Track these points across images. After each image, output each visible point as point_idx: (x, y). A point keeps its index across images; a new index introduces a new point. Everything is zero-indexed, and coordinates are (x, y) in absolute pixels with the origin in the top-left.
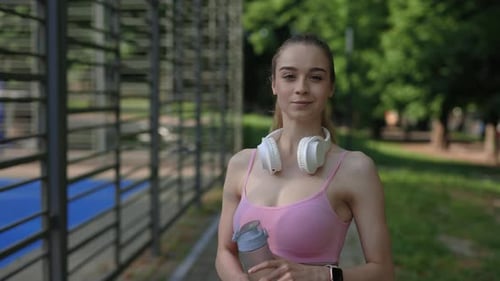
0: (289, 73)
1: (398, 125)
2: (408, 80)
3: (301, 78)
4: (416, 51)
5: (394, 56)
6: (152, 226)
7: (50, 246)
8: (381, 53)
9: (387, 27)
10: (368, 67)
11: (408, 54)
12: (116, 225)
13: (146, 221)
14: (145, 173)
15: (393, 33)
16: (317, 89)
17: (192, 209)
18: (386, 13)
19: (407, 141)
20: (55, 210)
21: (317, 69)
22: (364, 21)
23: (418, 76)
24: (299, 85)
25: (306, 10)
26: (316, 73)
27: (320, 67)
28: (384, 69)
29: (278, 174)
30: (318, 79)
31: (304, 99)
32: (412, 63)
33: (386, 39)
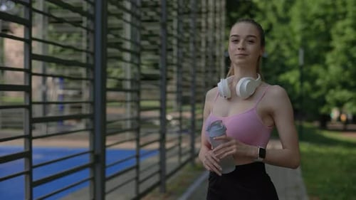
0: (235, 38)
1: (339, 119)
2: (345, 85)
3: (242, 41)
4: (350, 65)
5: (334, 69)
6: (161, 172)
7: (94, 173)
8: (326, 67)
9: (330, 49)
10: (316, 77)
11: (345, 67)
12: (137, 167)
13: (157, 168)
14: (156, 146)
15: (335, 53)
16: (250, 47)
17: (188, 166)
18: (329, 39)
19: (345, 130)
20: (98, 151)
21: (251, 36)
22: (313, 45)
23: (352, 83)
24: (240, 45)
25: (273, 38)
26: (251, 39)
27: (253, 35)
28: (328, 78)
29: (229, 99)
30: (252, 42)
31: (242, 52)
32: (347, 74)
33: (329, 58)
